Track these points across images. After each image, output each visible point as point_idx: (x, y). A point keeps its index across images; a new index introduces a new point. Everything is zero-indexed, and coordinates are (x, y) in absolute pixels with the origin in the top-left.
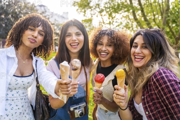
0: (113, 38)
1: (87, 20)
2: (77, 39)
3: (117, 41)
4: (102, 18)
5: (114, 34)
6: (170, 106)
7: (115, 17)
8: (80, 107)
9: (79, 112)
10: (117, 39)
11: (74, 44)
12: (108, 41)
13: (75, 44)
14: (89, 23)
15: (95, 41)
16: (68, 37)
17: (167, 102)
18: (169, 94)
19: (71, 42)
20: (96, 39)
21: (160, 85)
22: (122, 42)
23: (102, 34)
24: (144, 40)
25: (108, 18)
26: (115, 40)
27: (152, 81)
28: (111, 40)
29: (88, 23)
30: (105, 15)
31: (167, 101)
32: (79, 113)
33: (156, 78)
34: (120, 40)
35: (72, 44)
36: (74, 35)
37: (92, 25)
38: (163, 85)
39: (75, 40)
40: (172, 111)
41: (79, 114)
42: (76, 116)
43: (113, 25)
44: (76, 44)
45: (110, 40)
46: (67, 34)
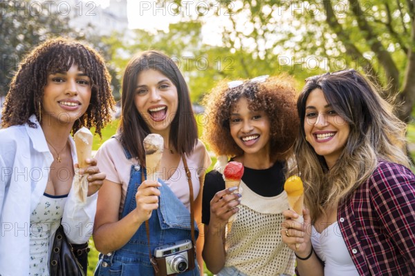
0: (258, 99)
1: (185, 26)
2: (163, 97)
3: (268, 103)
4: (232, 20)
5: (258, 91)
6: (403, 240)
7: (270, 16)
8: (177, 250)
9: (175, 260)
10: (267, 99)
11: (156, 110)
12: (249, 108)
13: (159, 109)
14: (193, 33)
15: (222, 118)
16: (142, 94)
17: (399, 232)
18: (404, 214)
19: (149, 105)
20: (223, 112)
21: (387, 196)
22: (280, 102)
23: (233, 97)
24: (326, 97)
25: (250, 19)
26: (265, 102)
27: (369, 186)
28: (257, 106)
29: (189, 33)
30: (239, 11)
31: (398, 229)
32: (176, 263)
33: (379, 182)
34: (274, 99)
35: (151, 110)
36: (154, 89)
37: (201, 40)
38: (393, 196)
39: (159, 101)
40: (407, 249)
41: (175, 266)
42: (169, 272)
43: (266, 41)
44: (161, 108)
45: (254, 105)
46: (139, 89)
